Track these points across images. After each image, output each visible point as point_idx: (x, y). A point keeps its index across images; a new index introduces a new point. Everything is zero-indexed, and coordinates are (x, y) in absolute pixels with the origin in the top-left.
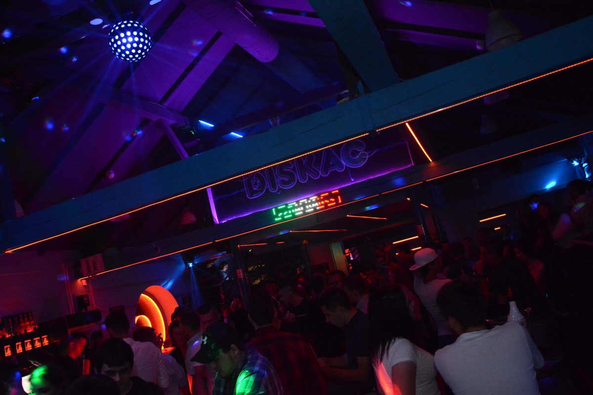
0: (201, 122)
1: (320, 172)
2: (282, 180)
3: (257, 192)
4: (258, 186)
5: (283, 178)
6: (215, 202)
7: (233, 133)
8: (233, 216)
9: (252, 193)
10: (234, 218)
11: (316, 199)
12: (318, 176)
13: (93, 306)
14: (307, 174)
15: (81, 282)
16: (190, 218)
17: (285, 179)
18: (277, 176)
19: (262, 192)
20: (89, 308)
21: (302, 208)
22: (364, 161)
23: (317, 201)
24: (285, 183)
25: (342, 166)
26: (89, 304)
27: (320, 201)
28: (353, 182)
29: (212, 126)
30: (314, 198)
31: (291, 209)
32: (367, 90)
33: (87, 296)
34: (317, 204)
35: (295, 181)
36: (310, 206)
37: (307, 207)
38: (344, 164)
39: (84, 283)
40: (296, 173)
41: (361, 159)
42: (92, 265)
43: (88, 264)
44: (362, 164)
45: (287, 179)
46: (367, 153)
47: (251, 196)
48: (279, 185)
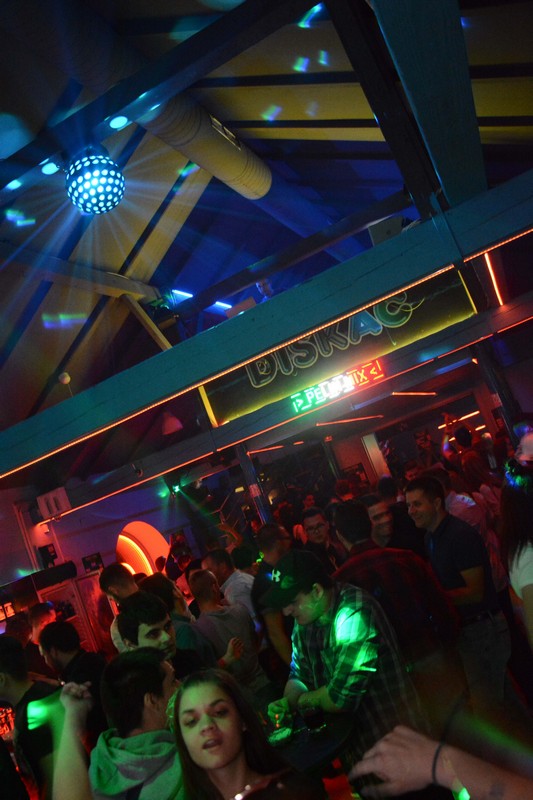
0: (176, 291)
1: (349, 339)
2: (298, 357)
3: (264, 377)
4: (265, 369)
5: (298, 354)
6: (209, 398)
7: (218, 304)
9: (259, 379)
10: (238, 416)
12: (346, 345)
13: (62, 558)
14: (331, 343)
15: (41, 529)
16: (173, 425)
17: (301, 354)
18: (289, 353)
19: (272, 376)
20: (57, 562)
22: (407, 316)
24: (300, 359)
25: (377, 326)
26: (56, 556)
29: (190, 296)
32: (445, 207)
33: (52, 545)
35: (315, 355)
38: (381, 323)
39: (46, 529)
40: (316, 345)
41: (403, 314)
42: (53, 503)
43: (47, 503)
44: (405, 321)
45: (304, 355)
46: (410, 305)
47: (258, 384)
48: (294, 364)
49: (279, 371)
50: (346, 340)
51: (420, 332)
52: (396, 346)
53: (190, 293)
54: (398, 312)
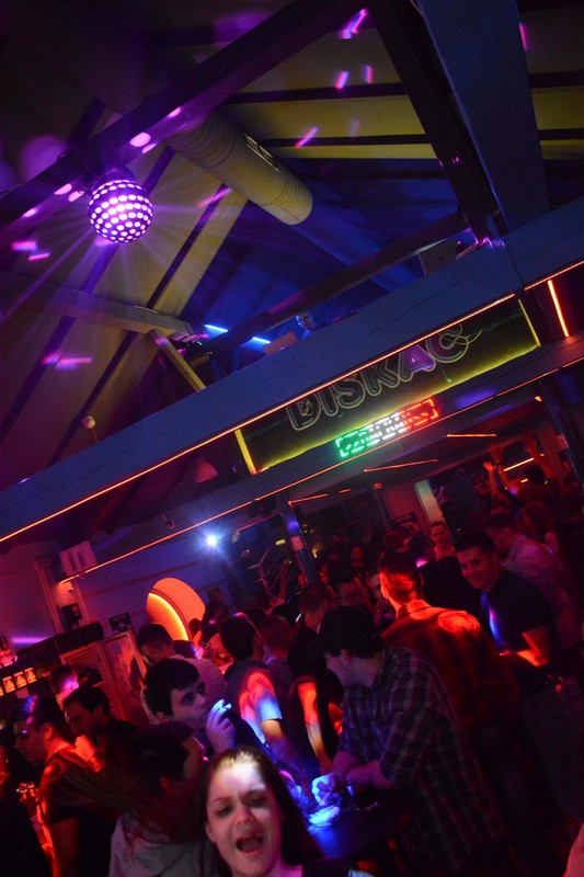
0: (210, 327)
1: (399, 378)
2: (343, 396)
3: (307, 419)
4: (307, 410)
5: (343, 393)
6: (247, 443)
7: (256, 339)
9: (300, 421)
10: (278, 462)
11: (400, 417)
12: (396, 383)
13: (87, 619)
14: (379, 381)
15: (64, 587)
16: (208, 472)
17: (346, 393)
19: (315, 418)
20: (82, 623)
21: (380, 433)
22: (463, 350)
23: (401, 419)
24: (346, 399)
25: (430, 362)
26: (80, 617)
27: (407, 418)
28: (451, 384)
29: (225, 331)
30: (396, 416)
31: (364, 437)
33: (76, 604)
34: (402, 424)
35: (362, 395)
36: (392, 428)
37: (388, 430)
38: (434, 358)
39: (70, 587)
40: (362, 383)
41: (458, 348)
42: (77, 559)
43: (71, 559)
44: (461, 355)
45: (350, 394)
46: (466, 338)
47: (300, 426)
48: (339, 404)
49: (323, 412)
50: (395, 377)
51: (477, 367)
53: (225, 328)
54: (452, 345)
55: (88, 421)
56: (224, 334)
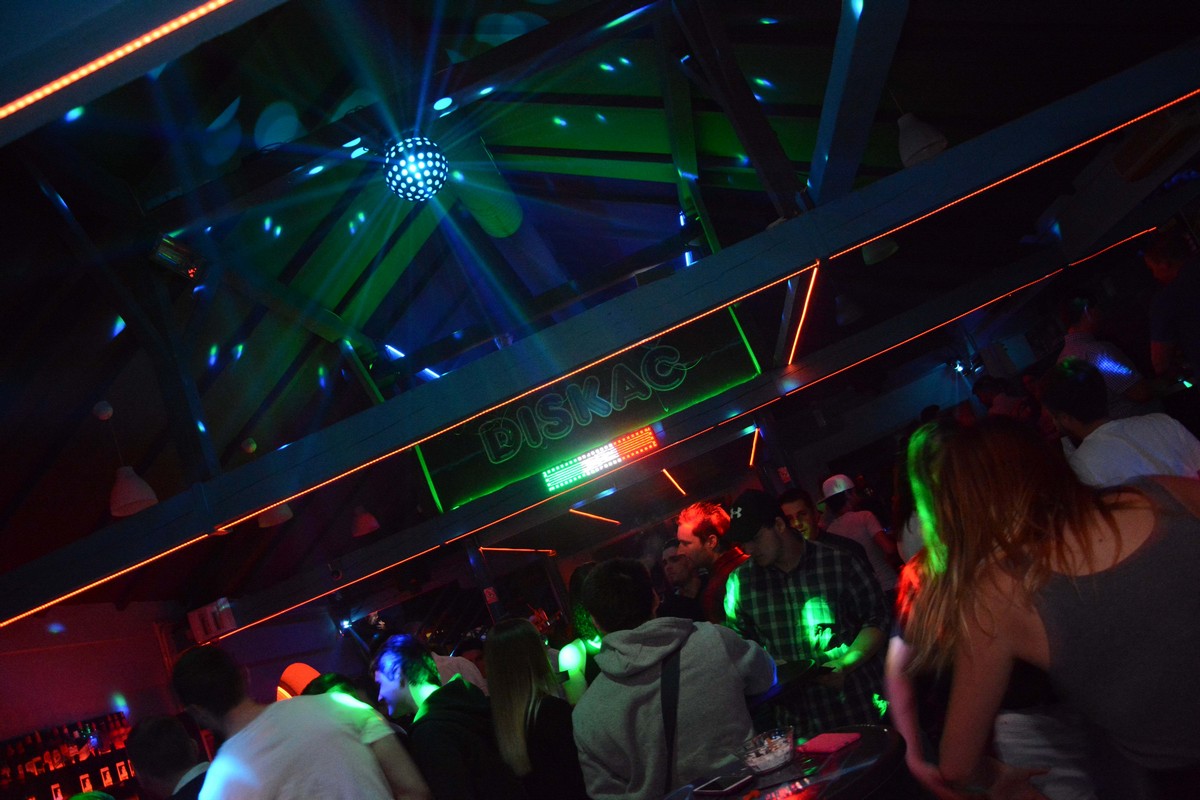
0: (390, 348)
2: (549, 426)
3: (506, 451)
5: (548, 423)
6: (433, 478)
7: (427, 370)
8: (468, 498)
10: (471, 499)
12: (608, 411)
16: (367, 523)
17: (552, 423)
18: (538, 421)
19: (515, 450)
24: (552, 429)
25: (646, 391)
28: (670, 412)
29: (402, 355)
35: (570, 424)
38: (649, 386)
40: (571, 412)
42: (211, 621)
43: (203, 621)
44: (678, 383)
45: (557, 423)
46: (684, 365)
47: (498, 459)
48: (543, 434)
49: (525, 444)
50: (609, 406)
51: (695, 398)
52: (668, 413)
53: (403, 352)
54: (670, 371)
55: (249, 444)
56: (401, 358)
